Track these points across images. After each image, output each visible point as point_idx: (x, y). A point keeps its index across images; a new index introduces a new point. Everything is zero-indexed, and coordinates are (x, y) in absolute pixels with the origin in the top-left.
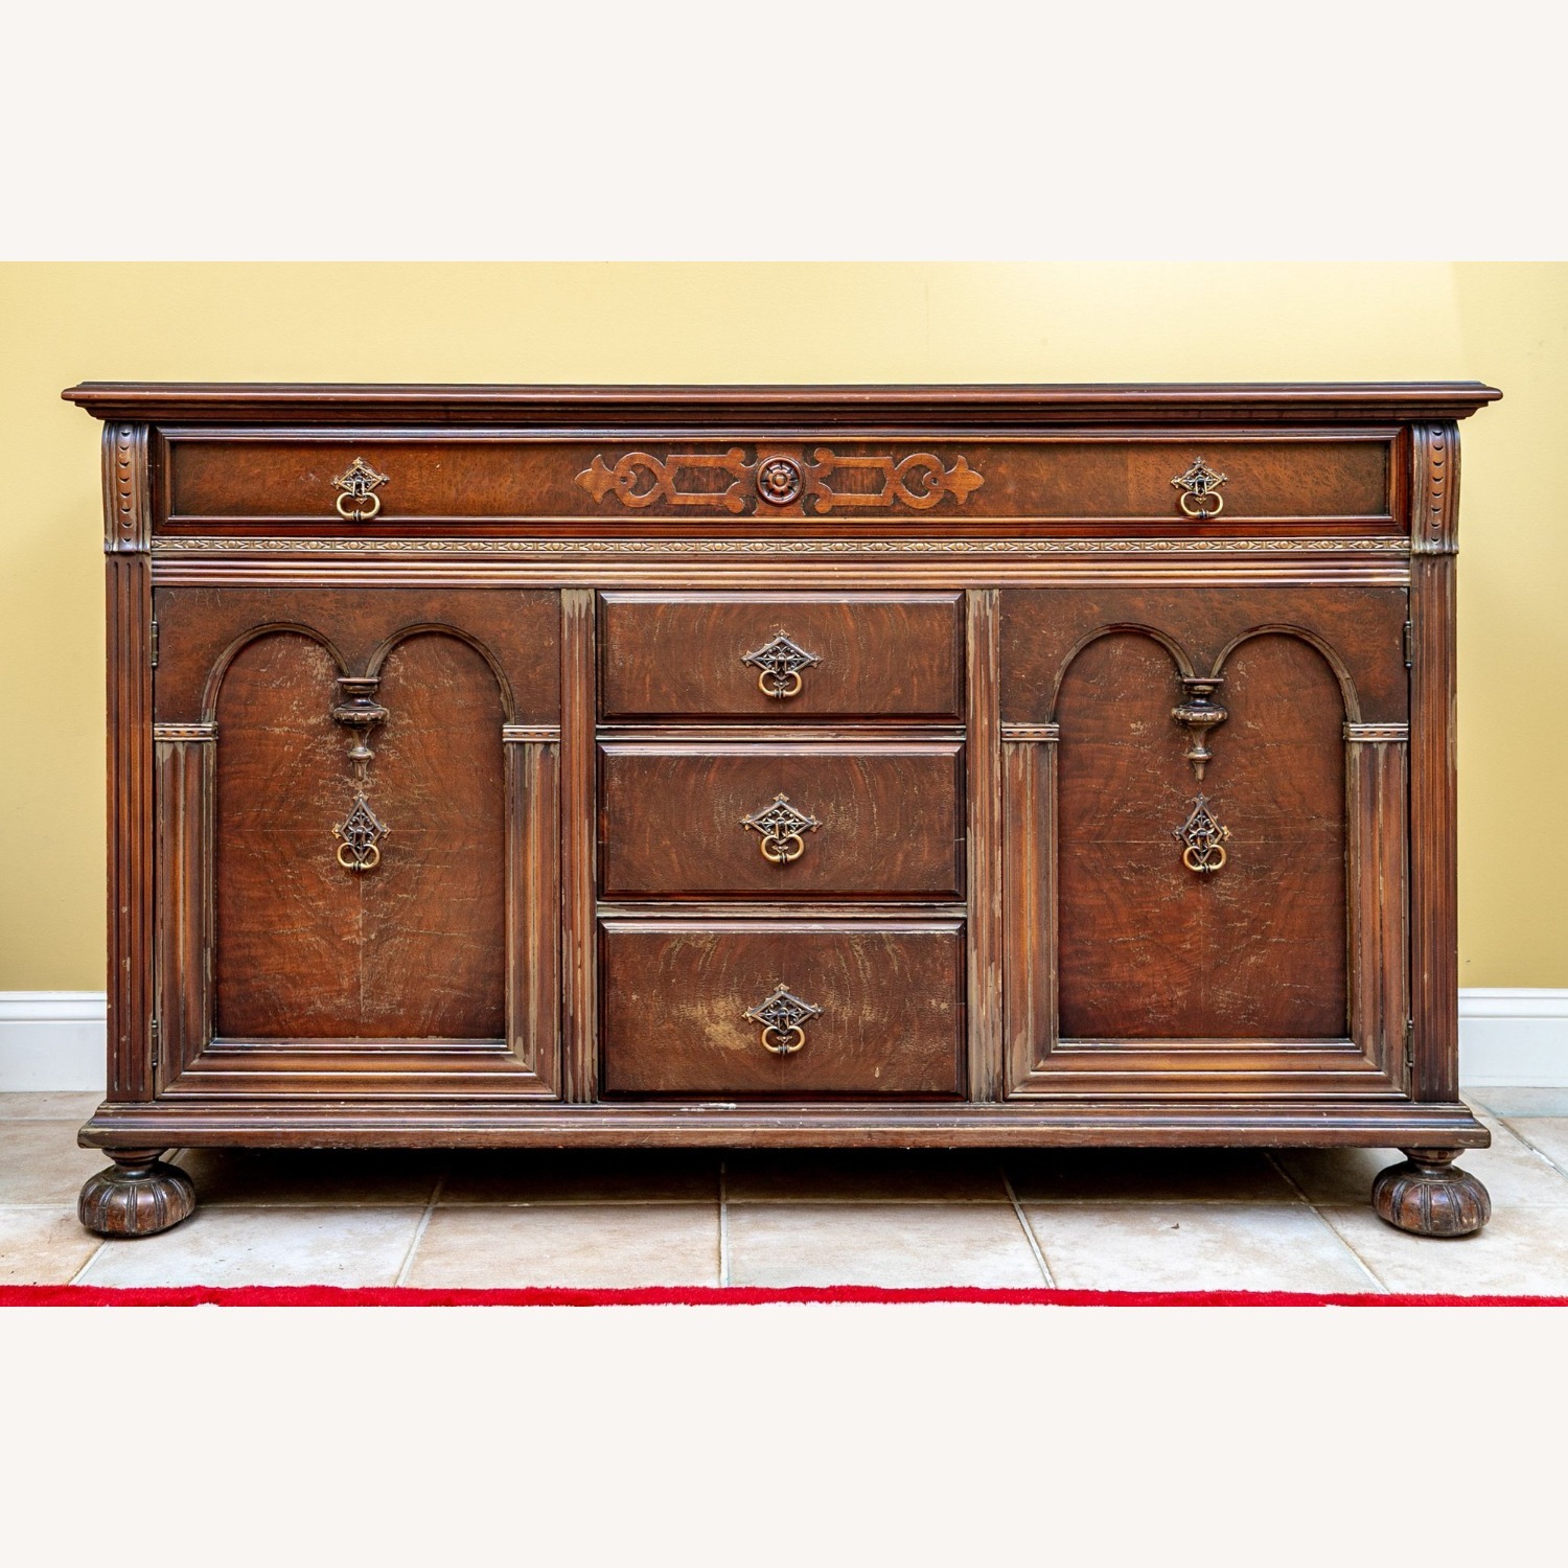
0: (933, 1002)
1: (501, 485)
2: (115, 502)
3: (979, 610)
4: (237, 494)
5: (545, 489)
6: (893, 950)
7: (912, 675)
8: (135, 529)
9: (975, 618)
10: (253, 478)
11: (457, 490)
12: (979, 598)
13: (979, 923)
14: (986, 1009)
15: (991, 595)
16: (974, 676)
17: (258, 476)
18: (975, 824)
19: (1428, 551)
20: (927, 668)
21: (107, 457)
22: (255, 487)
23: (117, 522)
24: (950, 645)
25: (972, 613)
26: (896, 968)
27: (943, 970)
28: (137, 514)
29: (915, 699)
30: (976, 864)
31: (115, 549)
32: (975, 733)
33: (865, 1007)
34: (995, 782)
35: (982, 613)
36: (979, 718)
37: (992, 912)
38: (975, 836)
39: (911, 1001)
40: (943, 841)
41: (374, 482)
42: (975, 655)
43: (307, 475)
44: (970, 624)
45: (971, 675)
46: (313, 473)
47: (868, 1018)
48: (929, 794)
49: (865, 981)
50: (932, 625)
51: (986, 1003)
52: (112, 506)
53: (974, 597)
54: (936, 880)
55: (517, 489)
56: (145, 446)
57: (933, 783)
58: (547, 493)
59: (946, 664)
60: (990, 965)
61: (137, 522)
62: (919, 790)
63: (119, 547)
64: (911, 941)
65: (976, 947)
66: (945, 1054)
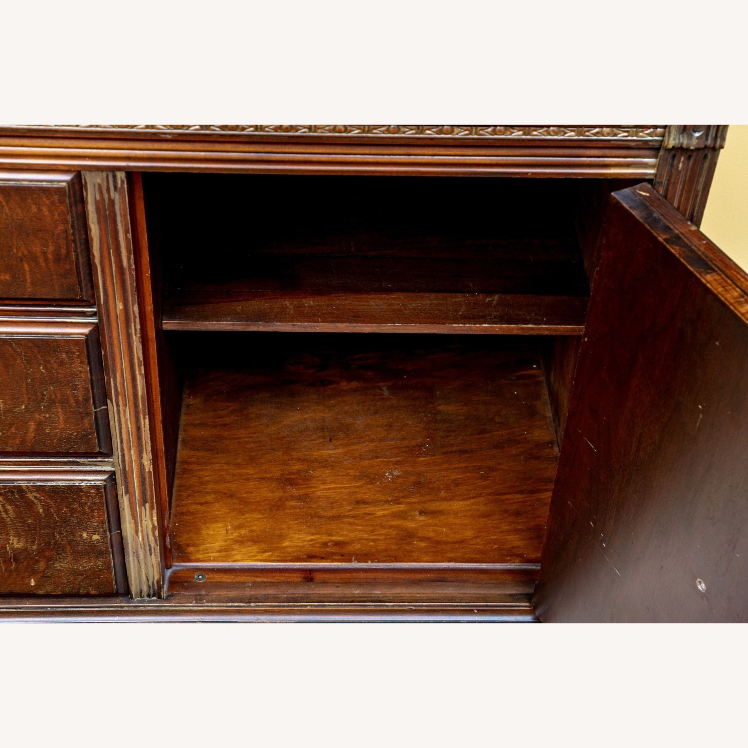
0: (85, 535)
3: (101, 193)
6: (35, 497)
7: (21, 261)
9: (97, 202)
12: (99, 181)
13: (129, 475)
14: (143, 536)
15: (115, 177)
16: (102, 262)
18: (117, 396)
19: (684, 146)
20: (39, 254)
24: (66, 231)
25: (91, 197)
26: (41, 511)
27: (92, 511)
29: (28, 285)
30: (120, 429)
32: (108, 316)
33: (11, 538)
34: (136, 360)
35: (106, 196)
36: (111, 302)
37: (141, 467)
38: (118, 406)
39: (60, 533)
40: (81, 413)
42: (101, 240)
44: (91, 208)
45: (97, 261)
47: (16, 546)
48: (58, 373)
49: (8, 520)
50: (40, 210)
51: (142, 532)
53: (92, 181)
54: (76, 444)
57: (62, 363)
59: (64, 251)
60: (144, 506)
62: (45, 368)
64: (55, 491)
65: (127, 492)
66: (101, 570)
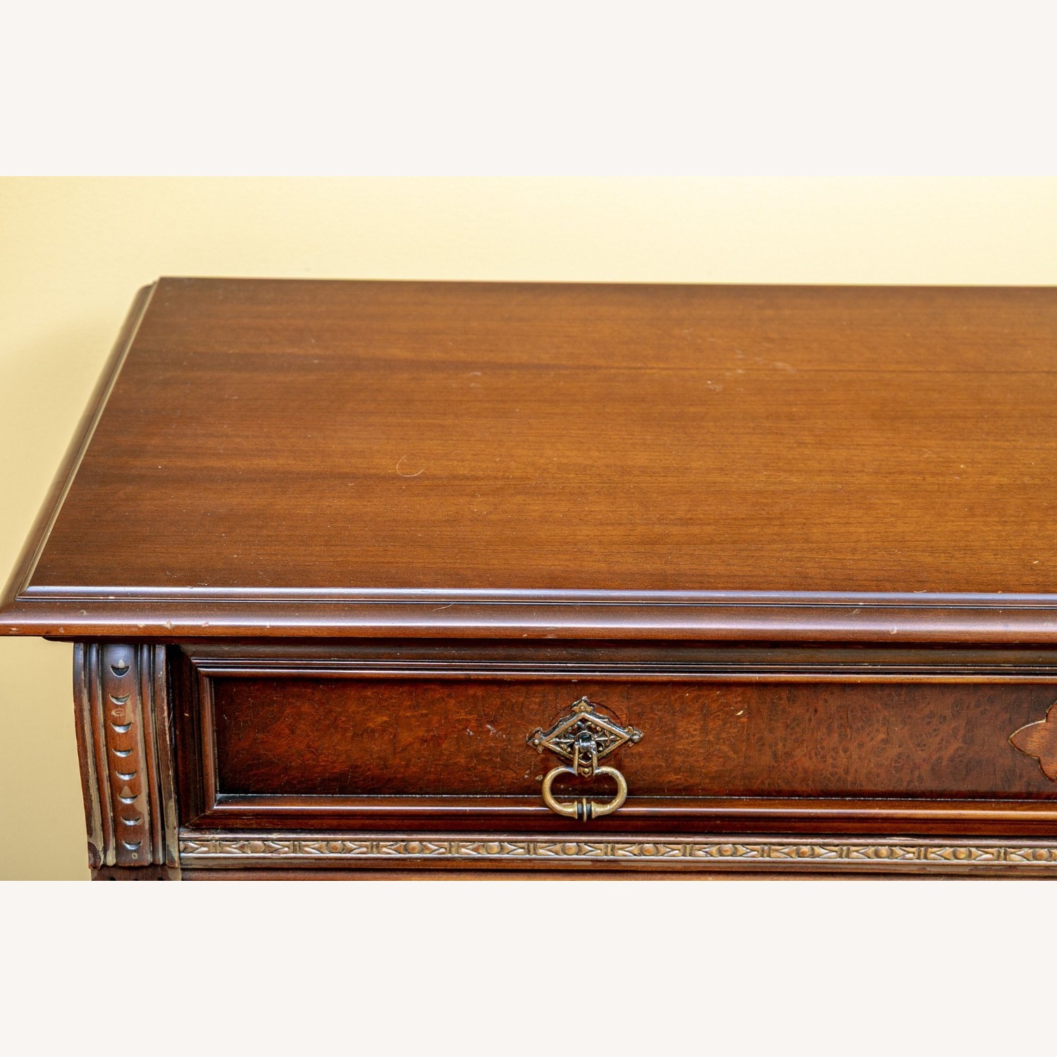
1: (861, 745)
2: (106, 785)
4: (343, 757)
5: (950, 751)
8: (147, 826)
10: (373, 731)
11: (775, 755)
17: (384, 728)
21: (86, 714)
22: (378, 747)
23: (110, 814)
28: (150, 802)
31: (111, 860)
41: (613, 741)
43: (481, 726)
46: (491, 723)
52: (100, 790)
55: (893, 751)
56: (162, 673)
58: (951, 760)
61: (151, 814)
63: (117, 855)
